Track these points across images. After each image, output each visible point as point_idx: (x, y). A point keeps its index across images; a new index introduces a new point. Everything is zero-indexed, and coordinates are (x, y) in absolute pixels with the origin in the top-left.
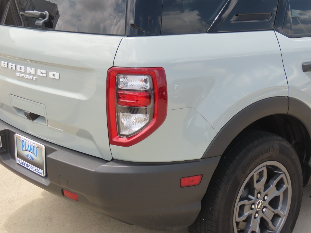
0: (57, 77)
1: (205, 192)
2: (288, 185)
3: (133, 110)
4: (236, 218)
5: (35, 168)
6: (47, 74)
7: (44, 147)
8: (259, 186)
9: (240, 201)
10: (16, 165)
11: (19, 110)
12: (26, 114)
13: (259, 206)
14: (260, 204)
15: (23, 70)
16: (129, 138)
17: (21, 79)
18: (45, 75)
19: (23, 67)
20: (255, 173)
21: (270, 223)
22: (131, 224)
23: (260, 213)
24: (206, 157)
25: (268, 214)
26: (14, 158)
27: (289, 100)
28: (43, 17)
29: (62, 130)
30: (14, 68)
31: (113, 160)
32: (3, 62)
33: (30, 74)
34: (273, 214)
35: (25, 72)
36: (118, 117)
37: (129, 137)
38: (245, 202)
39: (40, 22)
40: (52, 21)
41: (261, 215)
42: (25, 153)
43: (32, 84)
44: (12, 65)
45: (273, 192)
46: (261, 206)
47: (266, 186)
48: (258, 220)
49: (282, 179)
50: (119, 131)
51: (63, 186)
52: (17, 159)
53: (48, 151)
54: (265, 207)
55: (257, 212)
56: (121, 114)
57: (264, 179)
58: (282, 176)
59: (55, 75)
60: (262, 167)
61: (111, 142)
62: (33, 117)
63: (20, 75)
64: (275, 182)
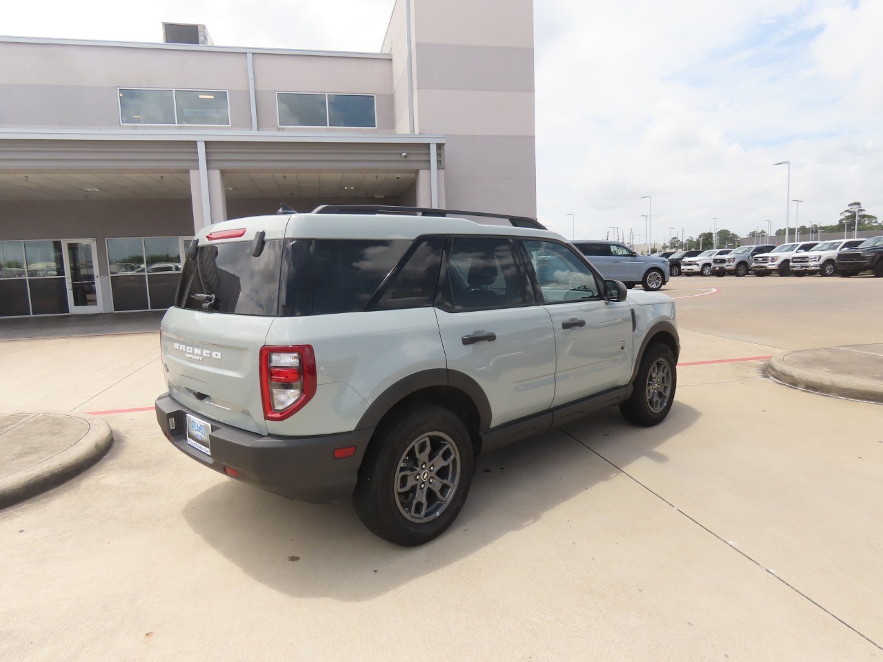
0: (219, 357)
1: (360, 462)
2: (455, 455)
3: (288, 386)
4: (397, 488)
5: (203, 447)
6: (211, 354)
7: (210, 425)
8: (423, 457)
9: (400, 471)
10: (187, 446)
11: (190, 391)
12: (194, 394)
13: (425, 477)
14: (426, 474)
15: (191, 351)
16: (281, 414)
17: (190, 360)
18: (209, 355)
19: (191, 349)
20: (416, 444)
21: (438, 495)
22: (292, 499)
23: (427, 484)
24: (359, 428)
25: (437, 485)
26: (186, 439)
27: (447, 373)
28: (210, 299)
29: (229, 409)
30: (184, 350)
31: (269, 435)
32: (175, 344)
33: (197, 355)
34: (441, 485)
35: (193, 353)
36: (272, 393)
37: (281, 412)
38: (408, 472)
39: (206, 305)
40: (218, 303)
41: (428, 485)
42: (196, 433)
43: (199, 364)
44: (183, 347)
45: (439, 462)
46: (427, 477)
47: (431, 456)
48: (425, 490)
49: (448, 449)
50: (274, 407)
51: (225, 464)
52: (188, 439)
53: (214, 429)
54: (431, 477)
55: (423, 483)
56: (275, 391)
57: (428, 449)
58: (448, 446)
59: (217, 355)
60: (425, 438)
61: (266, 418)
62: (201, 396)
63: (189, 356)
64: (441, 452)
